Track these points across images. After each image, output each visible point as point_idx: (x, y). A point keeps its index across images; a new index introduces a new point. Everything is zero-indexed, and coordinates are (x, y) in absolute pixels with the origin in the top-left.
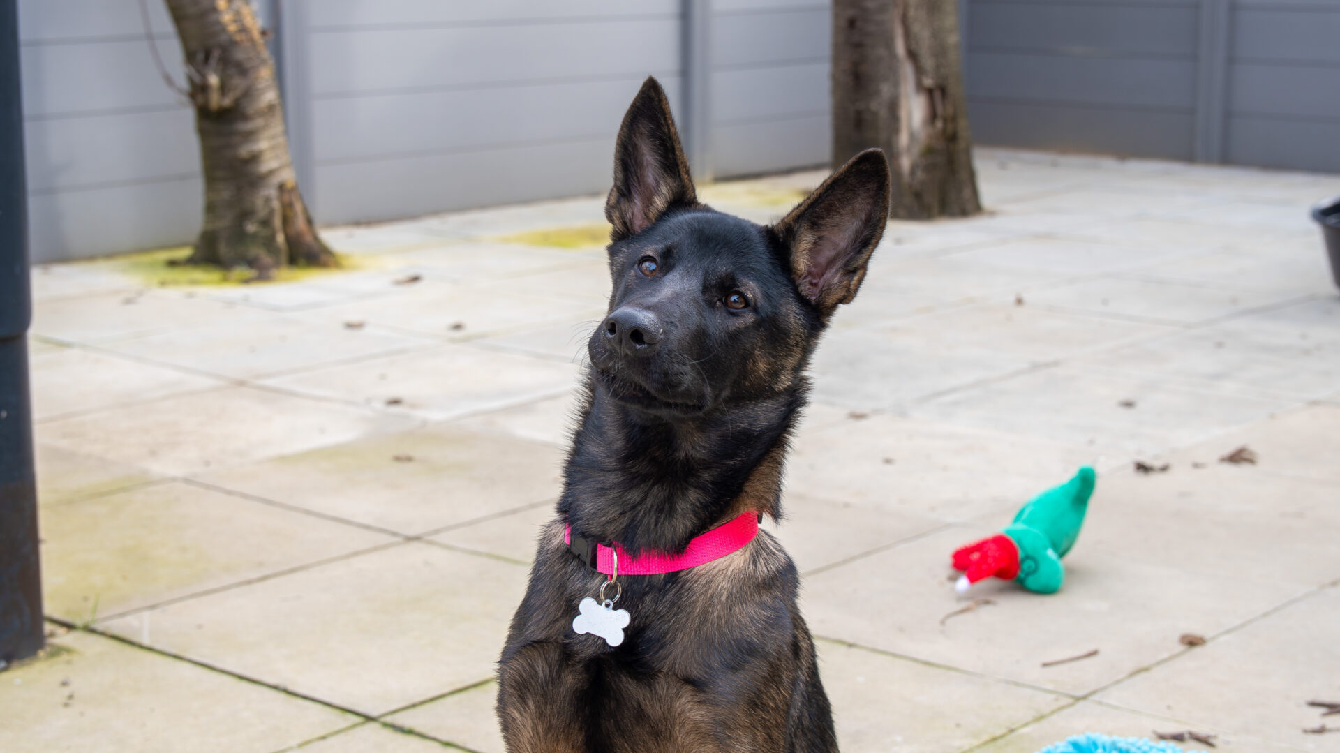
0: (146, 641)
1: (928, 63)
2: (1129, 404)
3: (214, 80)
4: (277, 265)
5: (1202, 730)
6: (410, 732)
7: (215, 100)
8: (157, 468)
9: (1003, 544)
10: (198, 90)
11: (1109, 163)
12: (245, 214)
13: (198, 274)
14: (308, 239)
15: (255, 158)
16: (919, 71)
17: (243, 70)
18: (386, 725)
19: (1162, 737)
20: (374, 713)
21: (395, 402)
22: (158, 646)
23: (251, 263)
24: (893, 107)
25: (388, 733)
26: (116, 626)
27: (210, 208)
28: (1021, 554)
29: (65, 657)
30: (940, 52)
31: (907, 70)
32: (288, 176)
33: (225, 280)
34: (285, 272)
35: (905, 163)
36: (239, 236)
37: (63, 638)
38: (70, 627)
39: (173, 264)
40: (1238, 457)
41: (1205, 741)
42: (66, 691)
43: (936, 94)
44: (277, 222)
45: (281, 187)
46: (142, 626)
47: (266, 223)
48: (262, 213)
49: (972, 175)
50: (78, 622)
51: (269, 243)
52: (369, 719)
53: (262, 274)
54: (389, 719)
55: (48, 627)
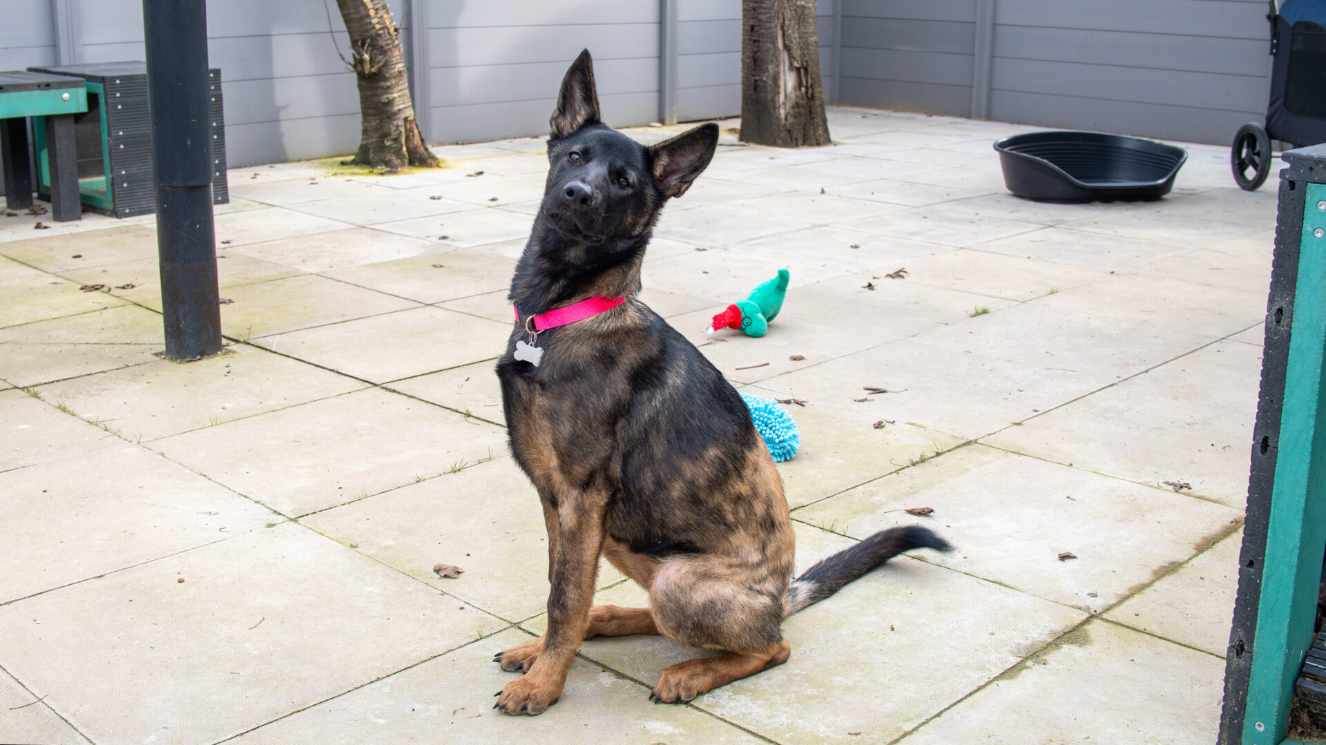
0: (274, 349)
1: (797, 53)
2: (856, 247)
3: (367, 57)
4: (403, 165)
5: (799, 399)
6: (394, 391)
7: (367, 68)
8: (303, 268)
9: (734, 310)
10: (359, 62)
11: (922, 117)
12: (385, 135)
13: (356, 170)
14: (422, 150)
15: (390, 102)
16: (791, 57)
17: (383, 52)
18: (382, 388)
19: (780, 402)
20: (378, 383)
21: (444, 238)
22: (278, 351)
23: (387, 164)
24: (776, 79)
25: (384, 391)
26: (260, 342)
27: (365, 131)
28: (743, 315)
29: (231, 354)
30: (805, 46)
31: (784, 57)
32: (409, 113)
33: (371, 172)
34: (406, 169)
35: (782, 112)
36: (381, 148)
37: (233, 346)
38: (237, 341)
39: (343, 163)
40: (898, 274)
41: (801, 404)
42: (228, 370)
43: (802, 71)
44: (403, 140)
45: (406, 119)
46: (273, 342)
47: (396, 140)
48: (394, 135)
49: (825, 121)
50: (242, 339)
51: (398, 152)
52: (375, 385)
53: (392, 169)
54: (384, 385)
55: (224, 341)
